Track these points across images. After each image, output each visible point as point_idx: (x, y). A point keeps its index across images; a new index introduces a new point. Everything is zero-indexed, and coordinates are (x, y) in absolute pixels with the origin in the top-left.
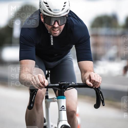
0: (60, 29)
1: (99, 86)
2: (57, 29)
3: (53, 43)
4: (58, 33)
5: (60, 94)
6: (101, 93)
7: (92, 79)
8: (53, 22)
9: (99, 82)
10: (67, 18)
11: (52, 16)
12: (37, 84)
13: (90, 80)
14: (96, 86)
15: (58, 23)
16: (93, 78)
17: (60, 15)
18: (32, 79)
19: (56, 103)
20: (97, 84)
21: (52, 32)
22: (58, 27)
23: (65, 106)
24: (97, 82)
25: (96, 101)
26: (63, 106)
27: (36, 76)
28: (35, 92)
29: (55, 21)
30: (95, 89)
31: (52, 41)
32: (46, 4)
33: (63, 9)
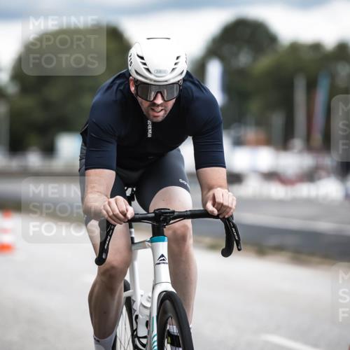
0: (165, 107)
1: (230, 214)
2: (160, 108)
3: (152, 134)
4: (161, 115)
6: (234, 226)
7: (217, 200)
8: (153, 94)
9: (230, 206)
10: (180, 86)
11: (152, 83)
12: (113, 214)
13: (214, 203)
14: (224, 214)
15: (163, 97)
16: (219, 199)
17: (166, 81)
18: (104, 206)
19: (149, 250)
20: (228, 210)
21: (151, 113)
22: (161, 105)
23: (166, 255)
24: (228, 207)
26: (163, 256)
27: (113, 200)
28: (110, 230)
29: (157, 93)
30: (224, 220)
31: (150, 131)
32: (142, 58)
33: (173, 69)
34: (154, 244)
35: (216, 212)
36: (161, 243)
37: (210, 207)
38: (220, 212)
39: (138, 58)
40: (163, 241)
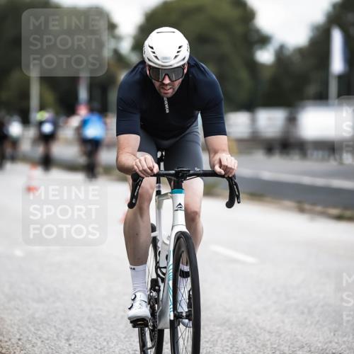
1: (233, 174)
2: (168, 87)
5: (177, 186)
6: (236, 184)
7: (223, 163)
9: (233, 167)
11: (160, 67)
14: (229, 174)
15: (169, 77)
16: (224, 163)
17: (171, 66)
20: (231, 171)
21: (162, 90)
22: (169, 84)
23: (183, 204)
24: (231, 168)
26: (180, 204)
27: (142, 159)
29: (165, 75)
30: (228, 179)
31: (167, 106)
32: (152, 48)
33: (176, 56)
34: (174, 195)
36: (179, 195)
37: (218, 169)
38: (226, 172)
39: (149, 48)
40: (181, 193)
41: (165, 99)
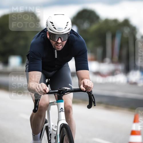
0: (62, 44)
1: (91, 90)
3: (57, 56)
4: (60, 47)
5: (60, 98)
6: (93, 95)
9: (91, 87)
11: (57, 33)
12: (40, 91)
13: (84, 86)
15: (61, 39)
16: (86, 84)
17: (63, 33)
19: (56, 106)
20: (90, 88)
21: (56, 47)
22: (60, 43)
23: (63, 108)
25: (89, 102)
26: (62, 108)
28: (39, 98)
29: (59, 38)
30: (88, 93)
31: (56, 55)
32: (52, 23)
34: (58, 103)
35: (85, 89)
37: (82, 87)
38: (87, 89)
39: (50, 23)
40: (62, 102)
41: (56, 51)
